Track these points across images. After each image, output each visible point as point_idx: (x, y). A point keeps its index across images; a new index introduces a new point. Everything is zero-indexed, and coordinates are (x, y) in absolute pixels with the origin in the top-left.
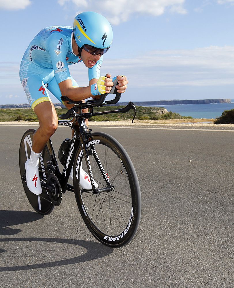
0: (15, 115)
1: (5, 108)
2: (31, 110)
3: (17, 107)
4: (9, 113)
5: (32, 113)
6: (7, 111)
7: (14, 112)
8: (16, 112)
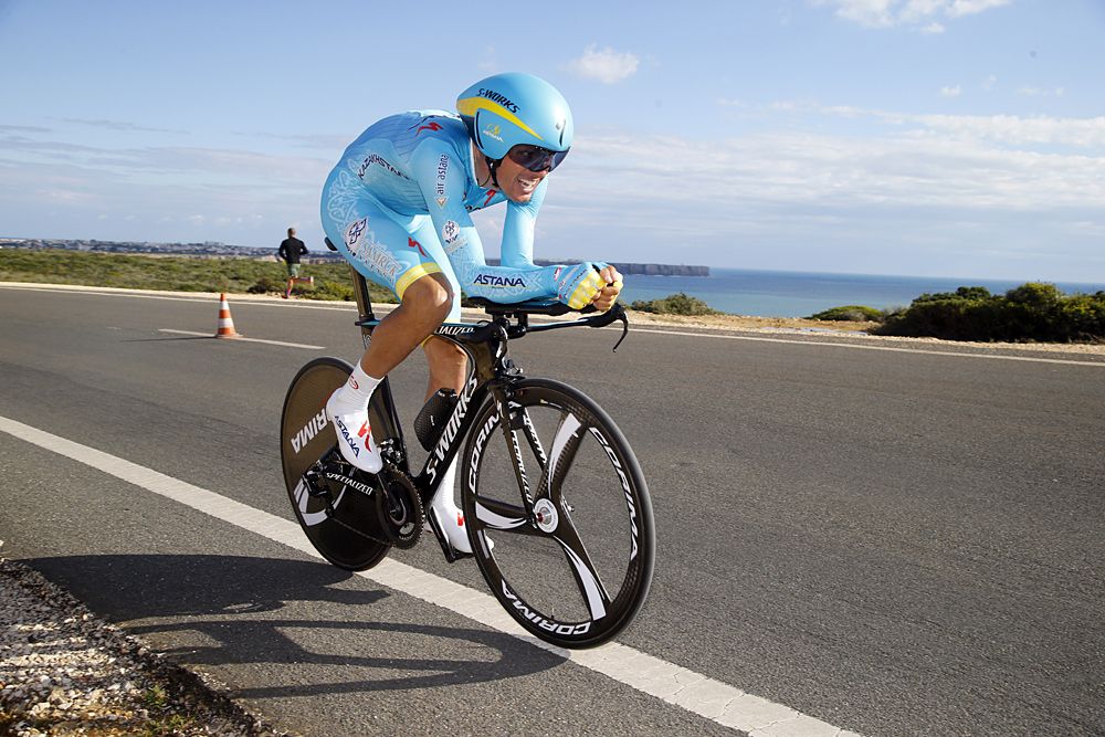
0: (163, 272)
2: (205, 262)
4: (147, 266)
7: (161, 264)
8: (166, 264)
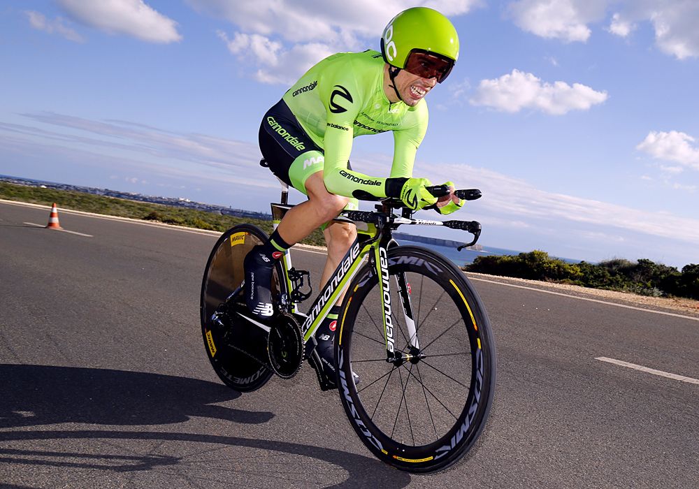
1: (123, 198)
3: (145, 199)
5: (171, 213)
6: (127, 204)
